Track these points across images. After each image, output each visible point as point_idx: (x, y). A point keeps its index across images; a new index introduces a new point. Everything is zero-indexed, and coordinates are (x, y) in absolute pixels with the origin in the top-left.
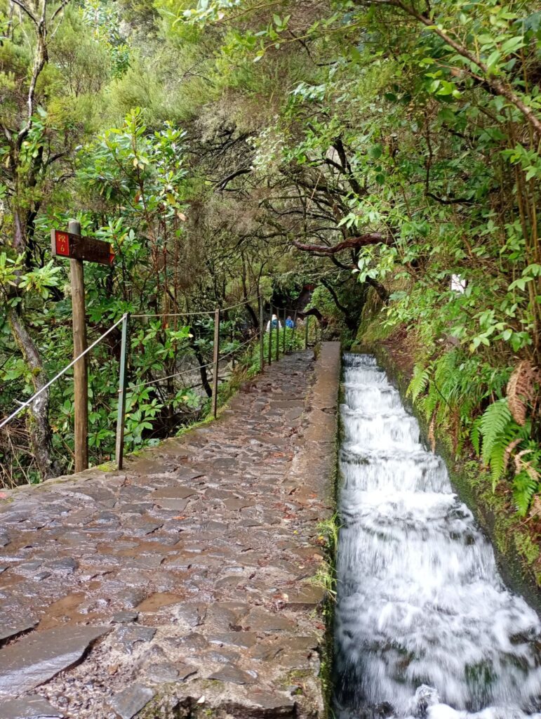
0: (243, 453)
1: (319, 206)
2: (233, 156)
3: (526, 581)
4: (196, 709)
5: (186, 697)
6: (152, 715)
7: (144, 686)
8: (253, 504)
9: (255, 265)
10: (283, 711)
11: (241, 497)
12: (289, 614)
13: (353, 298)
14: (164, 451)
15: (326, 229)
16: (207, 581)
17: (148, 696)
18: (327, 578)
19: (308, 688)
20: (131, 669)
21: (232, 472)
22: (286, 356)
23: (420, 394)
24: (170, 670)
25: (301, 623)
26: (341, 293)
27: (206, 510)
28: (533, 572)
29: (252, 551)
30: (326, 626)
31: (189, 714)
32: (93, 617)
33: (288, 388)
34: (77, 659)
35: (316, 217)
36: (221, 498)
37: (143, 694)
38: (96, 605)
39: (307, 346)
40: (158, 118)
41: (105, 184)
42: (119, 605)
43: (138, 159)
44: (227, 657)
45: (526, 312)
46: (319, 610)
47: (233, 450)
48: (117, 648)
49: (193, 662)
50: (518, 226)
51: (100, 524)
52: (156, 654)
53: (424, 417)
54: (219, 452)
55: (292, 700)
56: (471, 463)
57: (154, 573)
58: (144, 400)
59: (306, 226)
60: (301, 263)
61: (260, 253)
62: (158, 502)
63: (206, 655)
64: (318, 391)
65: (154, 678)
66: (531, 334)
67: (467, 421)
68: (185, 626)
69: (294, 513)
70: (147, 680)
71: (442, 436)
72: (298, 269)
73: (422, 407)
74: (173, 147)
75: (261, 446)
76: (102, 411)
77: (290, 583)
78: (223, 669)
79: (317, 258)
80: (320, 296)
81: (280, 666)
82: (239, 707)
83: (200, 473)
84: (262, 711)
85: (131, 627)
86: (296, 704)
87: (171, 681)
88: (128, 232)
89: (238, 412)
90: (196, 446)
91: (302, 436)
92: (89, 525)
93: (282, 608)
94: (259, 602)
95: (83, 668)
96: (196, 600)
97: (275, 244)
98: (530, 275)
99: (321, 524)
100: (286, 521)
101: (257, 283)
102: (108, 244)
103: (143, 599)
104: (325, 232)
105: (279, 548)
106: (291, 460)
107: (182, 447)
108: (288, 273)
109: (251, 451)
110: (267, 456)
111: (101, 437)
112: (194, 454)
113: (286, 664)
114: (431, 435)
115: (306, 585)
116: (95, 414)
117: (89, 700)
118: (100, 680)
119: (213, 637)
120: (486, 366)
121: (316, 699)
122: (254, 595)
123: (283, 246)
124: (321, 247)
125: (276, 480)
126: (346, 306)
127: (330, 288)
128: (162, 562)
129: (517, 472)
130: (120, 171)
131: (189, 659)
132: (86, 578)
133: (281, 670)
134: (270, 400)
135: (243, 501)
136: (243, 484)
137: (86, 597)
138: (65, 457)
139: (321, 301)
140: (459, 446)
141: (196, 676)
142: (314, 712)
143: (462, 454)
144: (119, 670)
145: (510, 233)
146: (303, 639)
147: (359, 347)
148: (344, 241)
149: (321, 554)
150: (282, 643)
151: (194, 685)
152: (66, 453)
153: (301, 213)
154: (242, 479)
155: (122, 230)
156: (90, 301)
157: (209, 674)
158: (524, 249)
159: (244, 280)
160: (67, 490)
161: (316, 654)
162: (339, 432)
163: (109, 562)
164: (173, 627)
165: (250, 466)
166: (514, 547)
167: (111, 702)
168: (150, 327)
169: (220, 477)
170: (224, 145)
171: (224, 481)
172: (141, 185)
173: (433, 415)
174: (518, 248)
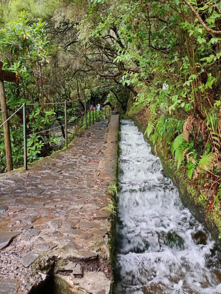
0: (79, 161)
1: (108, 57)
2: (70, 35)
3: (191, 204)
4: (57, 261)
5: (52, 256)
6: (38, 264)
7: (35, 253)
8: (83, 180)
9: (82, 84)
10: (92, 258)
11: (77, 178)
12: (96, 221)
13: (124, 97)
14: (45, 161)
15: (112, 67)
16: (63, 211)
17: (36, 257)
18: (112, 207)
19: (103, 249)
20: (29, 247)
21: (74, 169)
22: (97, 122)
23: (151, 134)
24: (46, 246)
25: (101, 225)
26: (120, 95)
27: (63, 184)
28: (194, 200)
29: (82, 198)
30: (112, 225)
31: (54, 263)
32: (14, 228)
33: (97, 134)
34: (6, 245)
35: (107, 62)
36: (69, 179)
37: (34, 256)
38: (15, 223)
39: (106, 118)
40: (35, 17)
41: (12, 46)
42: (25, 223)
43: (26, 35)
44: (70, 239)
45: (191, 95)
46: (109, 219)
47: (75, 160)
48: (23, 239)
49: (56, 242)
50: (187, 58)
51: (17, 192)
52: (40, 240)
53: (152, 143)
54: (69, 161)
55: (97, 253)
56: (171, 160)
57: (40, 209)
58: (37, 142)
59: (103, 67)
60: (102, 83)
61: (84, 78)
62: (42, 182)
63: (61, 239)
64: (109, 135)
65: (39, 250)
66: (192, 104)
67: (169, 143)
68: (53, 229)
69: (99, 183)
70: (36, 251)
71: (159, 150)
72: (101, 85)
73: (151, 139)
74: (42, 30)
75: (86, 158)
76: (19, 147)
77: (97, 209)
78: (68, 244)
79: (109, 80)
80: (111, 97)
81: (92, 241)
82: (75, 258)
83: (61, 170)
84: (84, 259)
85: (30, 231)
86: (98, 255)
87: (46, 250)
88: (23, 67)
89: (76, 145)
90: (59, 159)
91: (103, 153)
92: (13, 192)
93: (94, 219)
94: (84, 218)
95: (8, 248)
96: (58, 219)
97: (91, 75)
98: (192, 79)
99: (110, 187)
100: (96, 186)
101: (84, 92)
102: (15, 73)
103: (36, 220)
104: (111, 69)
105: (93, 197)
106: (99, 163)
107: (53, 160)
108: (97, 87)
109: (82, 160)
110: (89, 162)
111: (18, 157)
112: (58, 162)
113: (94, 240)
114: (155, 150)
115: (103, 210)
116: (15, 148)
117: (11, 260)
118: (16, 252)
119: (64, 232)
120: (176, 120)
121: (107, 252)
122: (82, 215)
123: (94, 75)
124: (110, 75)
125: (92, 171)
126: (122, 101)
127: (115, 93)
128: (44, 205)
129: (188, 162)
130: (18, 40)
131: (54, 241)
132: (11, 213)
133: (92, 242)
134: (90, 140)
135: (79, 180)
136: (79, 173)
137: (11, 220)
138: (3, 166)
139: (111, 99)
140: (166, 154)
141: (57, 248)
142: (106, 257)
143: (167, 156)
144: (24, 248)
145: (184, 62)
146: (102, 230)
147: (127, 117)
148: (119, 72)
149: (110, 198)
150: (93, 232)
151: (56, 251)
152: (4, 165)
153: (101, 61)
154: (78, 171)
155: (20, 67)
156: (9, 100)
157: (63, 246)
158: (189, 68)
159: (78, 91)
160: (3, 179)
161: (107, 236)
162: (118, 151)
163: (21, 206)
164: (48, 229)
165: (81, 166)
166: (187, 191)
167: (20, 260)
168: (37, 110)
169: (69, 171)
170: (65, 30)
171: (71, 172)
172: (28, 47)
173: (156, 142)
174: (187, 68)
